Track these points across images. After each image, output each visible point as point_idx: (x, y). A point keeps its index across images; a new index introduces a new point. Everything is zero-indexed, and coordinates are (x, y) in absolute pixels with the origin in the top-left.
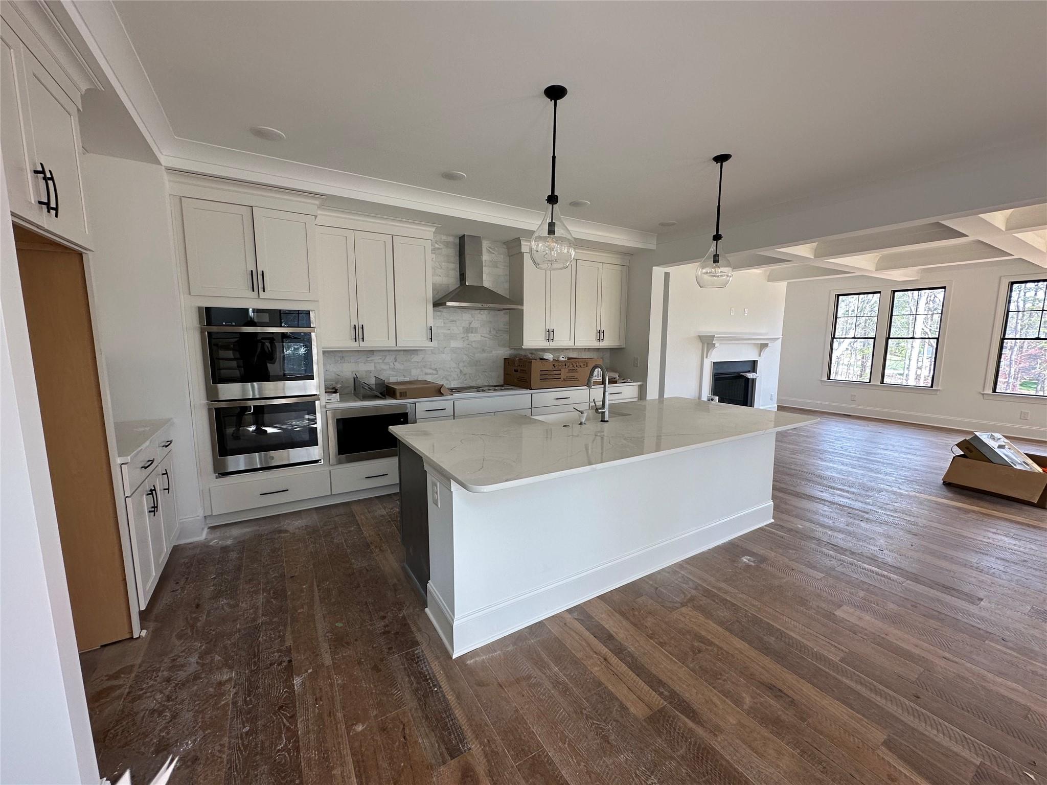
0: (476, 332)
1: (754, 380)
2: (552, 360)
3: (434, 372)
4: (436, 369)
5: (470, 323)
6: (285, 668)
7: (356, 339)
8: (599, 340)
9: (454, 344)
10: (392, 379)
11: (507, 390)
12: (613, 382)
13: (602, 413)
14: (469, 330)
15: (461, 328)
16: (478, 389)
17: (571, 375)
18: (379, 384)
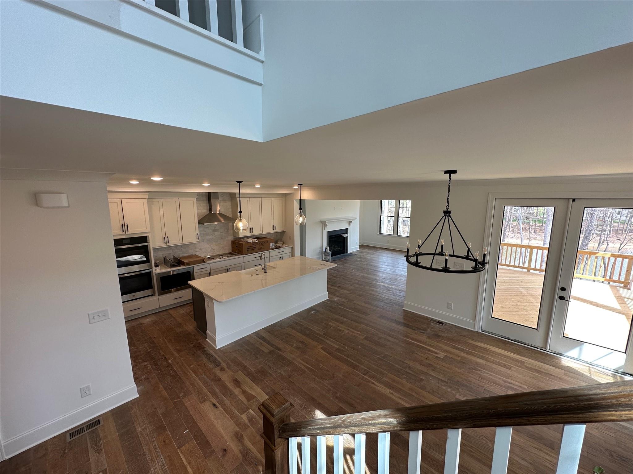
0: (218, 231)
1: (347, 237)
2: (252, 242)
3: (200, 250)
4: (200, 249)
5: (215, 228)
6: (164, 359)
7: (165, 242)
8: (274, 229)
9: (208, 237)
10: (181, 256)
11: (233, 256)
12: (279, 247)
13: (265, 270)
14: (214, 231)
15: (211, 230)
16: (221, 256)
17: (261, 247)
18: (175, 258)
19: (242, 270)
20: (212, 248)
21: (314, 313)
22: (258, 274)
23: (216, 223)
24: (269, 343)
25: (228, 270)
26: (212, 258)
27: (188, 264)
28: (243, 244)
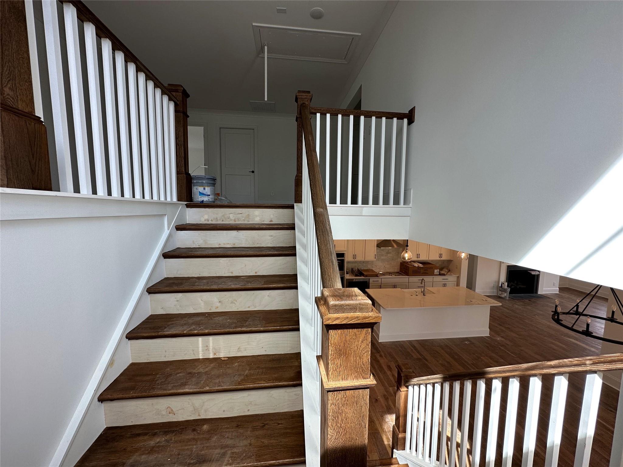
0: (391, 254)
1: (538, 276)
4: (376, 266)
7: (354, 258)
8: (440, 257)
9: (382, 258)
10: (362, 269)
11: (400, 276)
12: (444, 275)
13: (424, 293)
14: (388, 253)
15: (385, 253)
16: (390, 273)
17: (425, 272)
18: (358, 270)
19: (406, 289)
20: (384, 266)
21: (468, 344)
22: (417, 295)
23: (390, 248)
24: (418, 352)
25: (395, 287)
26: (383, 274)
27: (366, 276)
28: (409, 267)
